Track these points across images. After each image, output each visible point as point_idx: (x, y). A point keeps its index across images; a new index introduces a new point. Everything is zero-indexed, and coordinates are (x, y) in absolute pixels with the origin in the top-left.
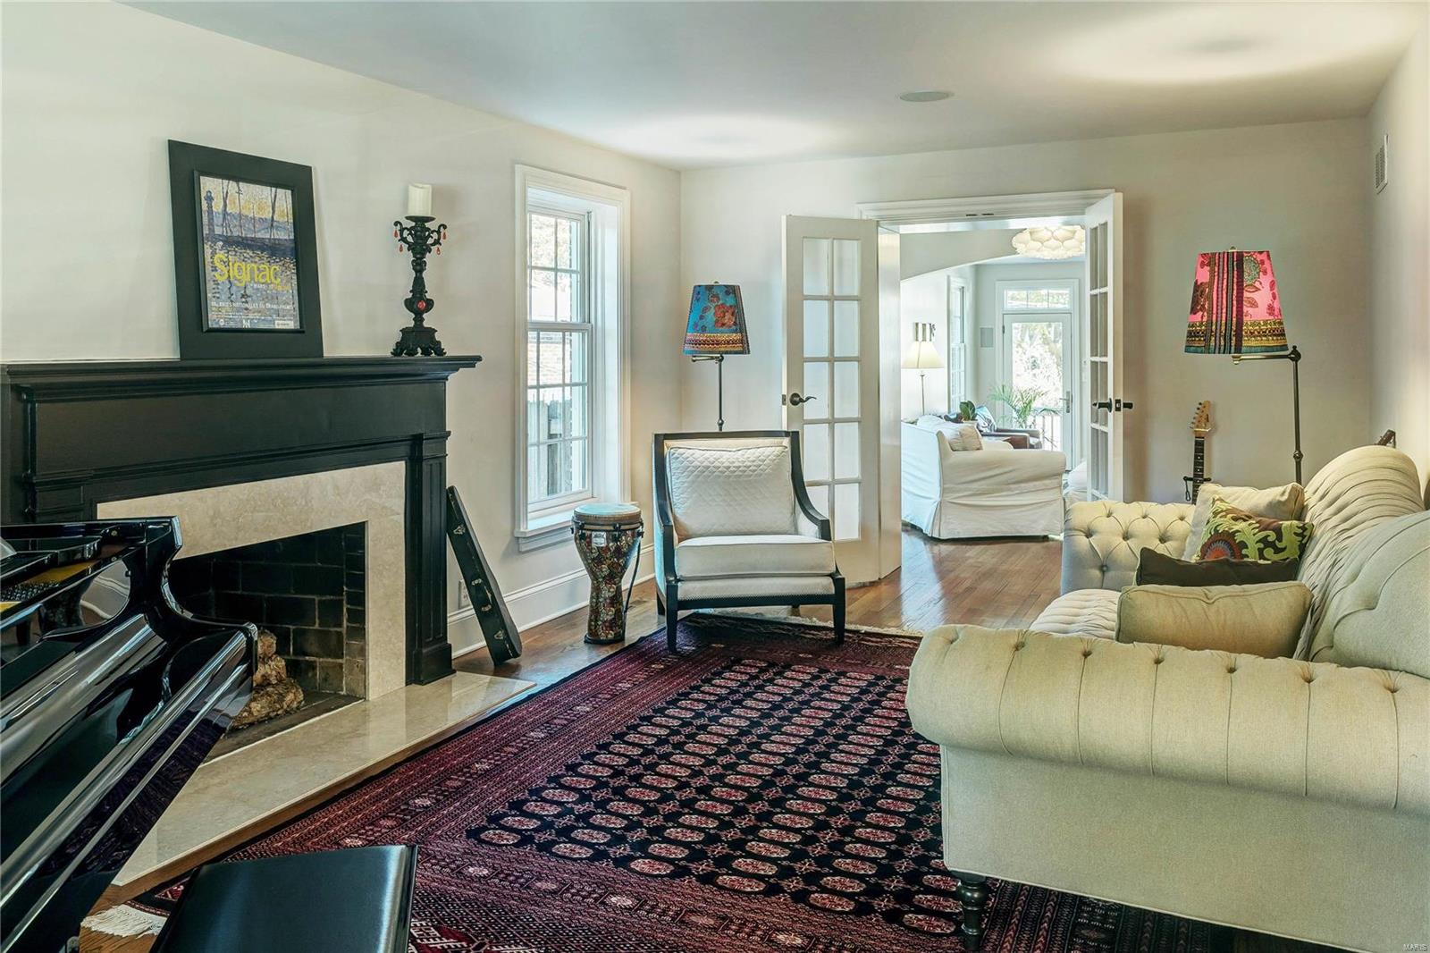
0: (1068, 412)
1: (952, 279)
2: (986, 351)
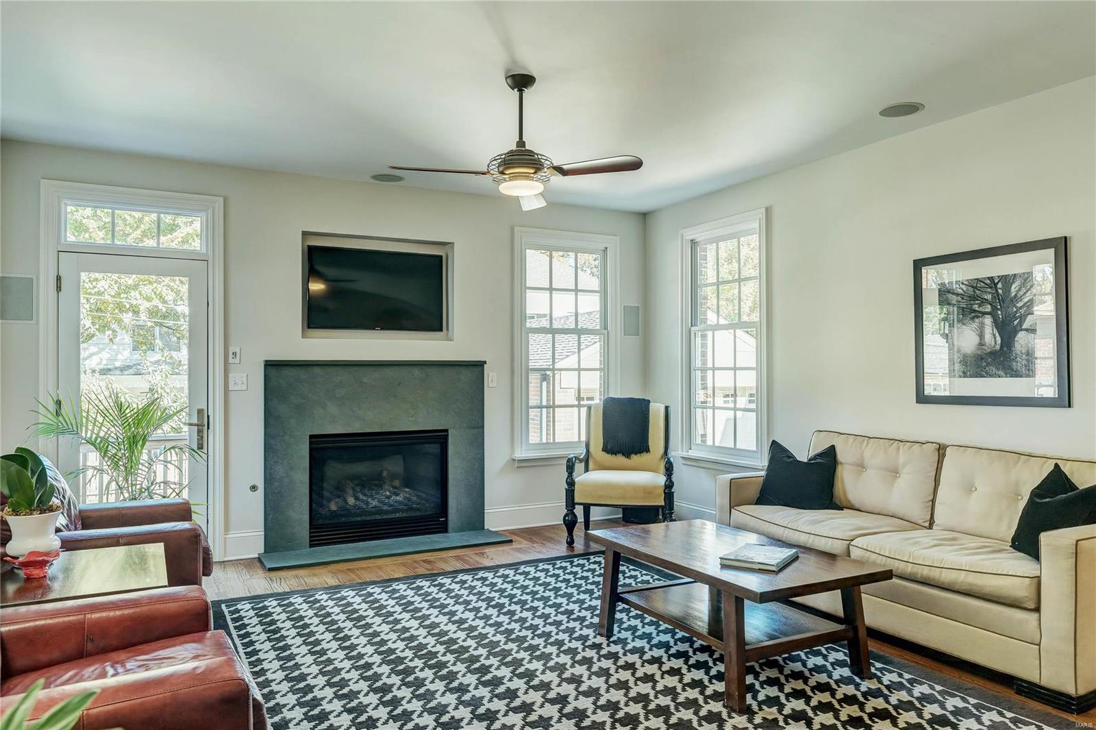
0: (200, 448)
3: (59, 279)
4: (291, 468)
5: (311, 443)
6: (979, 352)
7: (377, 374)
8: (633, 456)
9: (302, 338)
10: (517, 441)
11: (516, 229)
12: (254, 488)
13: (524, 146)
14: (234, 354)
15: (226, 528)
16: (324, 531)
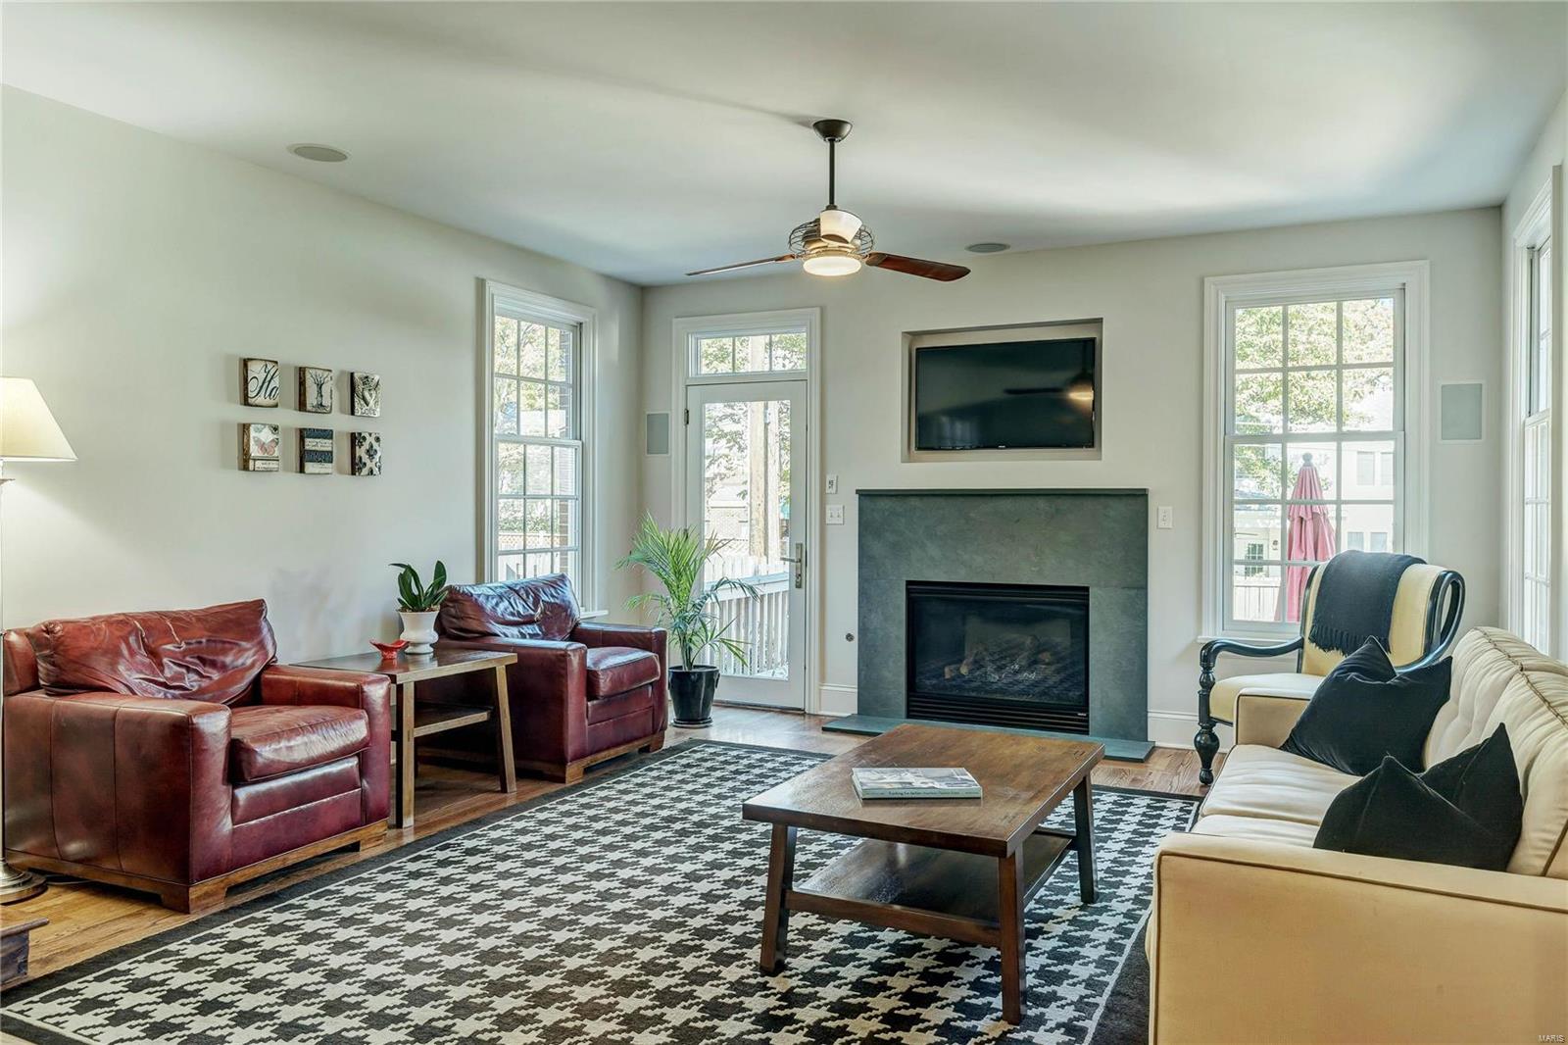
0: (799, 586)
2: (656, 460)
3: (687, 411)
4: (886, 619)
5: (908, 591)
7: (989, 506)
9: (903, 461)
10: (1207, 614)
11: (1208, 281)
12: (848, 637)
14: (831, 482)
15: (823, 678)
16: (923, 702)
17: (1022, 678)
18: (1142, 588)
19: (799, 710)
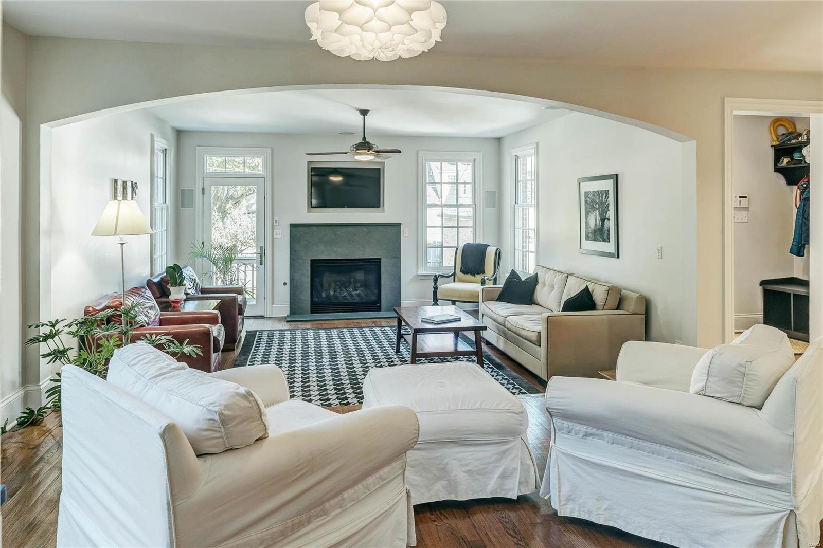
0: (261, 264)
1: (156, 138)
2: (186, 211)
3: (203, 189)
4: (302, 275)
5: (311, 263)
6: (595, 228)
7: (345, 229)
8: (476, 275)
9: (308, 212)
10: (420, 266)
11: (419, 152)
12: (285, 284)
13: (365, 140)
14: (276, 221)
15: (273, 302)
16: (318, 307)
17: (355, 293)
18: (398, 258)
19: (262, 316)
